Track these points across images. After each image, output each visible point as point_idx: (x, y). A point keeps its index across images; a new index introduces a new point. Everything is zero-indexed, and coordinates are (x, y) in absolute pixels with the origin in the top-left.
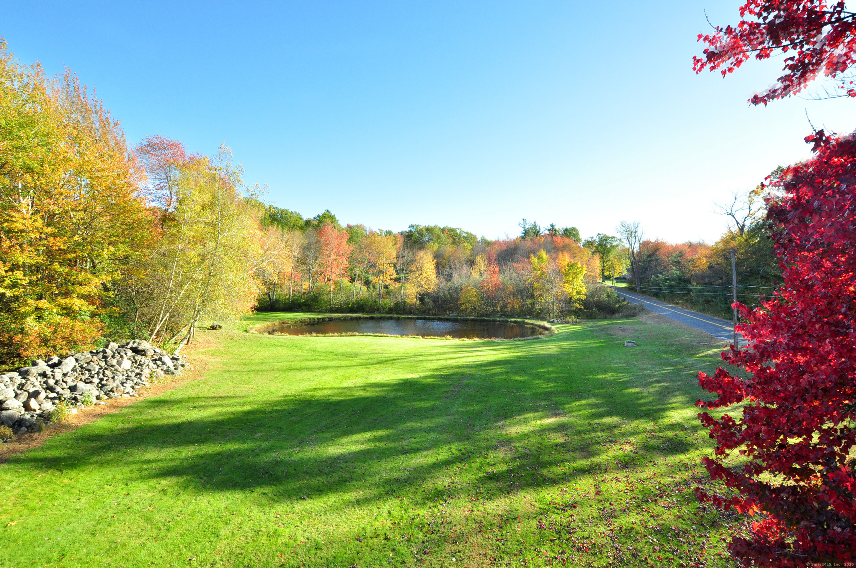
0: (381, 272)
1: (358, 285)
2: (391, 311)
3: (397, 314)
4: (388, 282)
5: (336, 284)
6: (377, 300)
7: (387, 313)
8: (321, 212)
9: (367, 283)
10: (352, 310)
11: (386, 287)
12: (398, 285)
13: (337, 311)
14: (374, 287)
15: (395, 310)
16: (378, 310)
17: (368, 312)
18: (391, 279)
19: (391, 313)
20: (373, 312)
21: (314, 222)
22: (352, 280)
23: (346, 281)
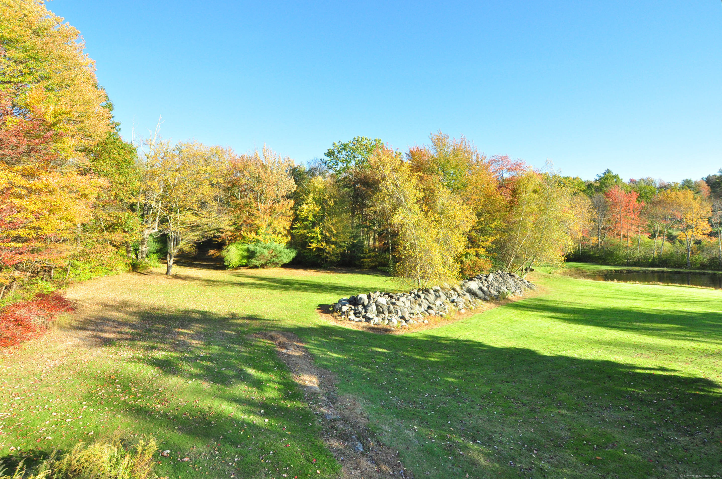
0: (689, 227)
1: (659, 241)
2: (703, 266)
3: (712, 270)
4: (700, 237)
5: (634, 240)
6: (686, 255)
7: (698, 268)
8: (601, 172)
9: (671, 238)
10: (653, 264)
11: (698, 242)
12: (714, 240)
13: (635, 264)
14: (681, 242)
15: (709, 266)
16: (686, 265)
17: (672, 267)
18: (704, 234)
19: (704, 269)
20: (680, 267)
21: (595, 185)
22: (653, 236)
23: (644, 238)
